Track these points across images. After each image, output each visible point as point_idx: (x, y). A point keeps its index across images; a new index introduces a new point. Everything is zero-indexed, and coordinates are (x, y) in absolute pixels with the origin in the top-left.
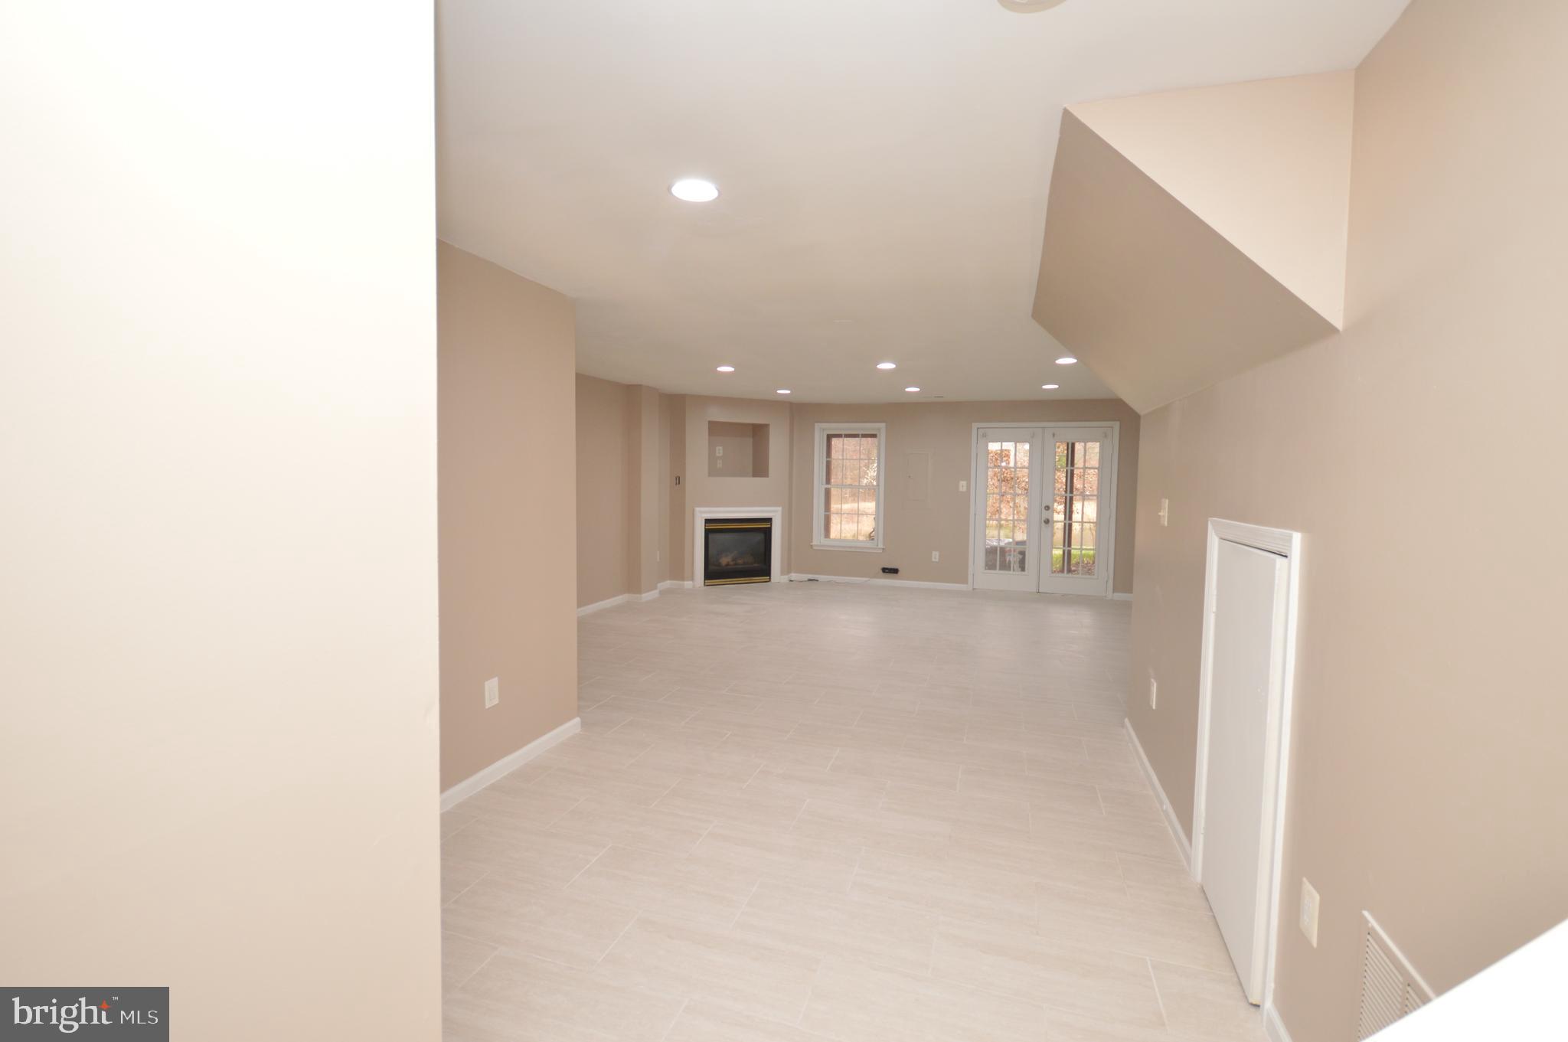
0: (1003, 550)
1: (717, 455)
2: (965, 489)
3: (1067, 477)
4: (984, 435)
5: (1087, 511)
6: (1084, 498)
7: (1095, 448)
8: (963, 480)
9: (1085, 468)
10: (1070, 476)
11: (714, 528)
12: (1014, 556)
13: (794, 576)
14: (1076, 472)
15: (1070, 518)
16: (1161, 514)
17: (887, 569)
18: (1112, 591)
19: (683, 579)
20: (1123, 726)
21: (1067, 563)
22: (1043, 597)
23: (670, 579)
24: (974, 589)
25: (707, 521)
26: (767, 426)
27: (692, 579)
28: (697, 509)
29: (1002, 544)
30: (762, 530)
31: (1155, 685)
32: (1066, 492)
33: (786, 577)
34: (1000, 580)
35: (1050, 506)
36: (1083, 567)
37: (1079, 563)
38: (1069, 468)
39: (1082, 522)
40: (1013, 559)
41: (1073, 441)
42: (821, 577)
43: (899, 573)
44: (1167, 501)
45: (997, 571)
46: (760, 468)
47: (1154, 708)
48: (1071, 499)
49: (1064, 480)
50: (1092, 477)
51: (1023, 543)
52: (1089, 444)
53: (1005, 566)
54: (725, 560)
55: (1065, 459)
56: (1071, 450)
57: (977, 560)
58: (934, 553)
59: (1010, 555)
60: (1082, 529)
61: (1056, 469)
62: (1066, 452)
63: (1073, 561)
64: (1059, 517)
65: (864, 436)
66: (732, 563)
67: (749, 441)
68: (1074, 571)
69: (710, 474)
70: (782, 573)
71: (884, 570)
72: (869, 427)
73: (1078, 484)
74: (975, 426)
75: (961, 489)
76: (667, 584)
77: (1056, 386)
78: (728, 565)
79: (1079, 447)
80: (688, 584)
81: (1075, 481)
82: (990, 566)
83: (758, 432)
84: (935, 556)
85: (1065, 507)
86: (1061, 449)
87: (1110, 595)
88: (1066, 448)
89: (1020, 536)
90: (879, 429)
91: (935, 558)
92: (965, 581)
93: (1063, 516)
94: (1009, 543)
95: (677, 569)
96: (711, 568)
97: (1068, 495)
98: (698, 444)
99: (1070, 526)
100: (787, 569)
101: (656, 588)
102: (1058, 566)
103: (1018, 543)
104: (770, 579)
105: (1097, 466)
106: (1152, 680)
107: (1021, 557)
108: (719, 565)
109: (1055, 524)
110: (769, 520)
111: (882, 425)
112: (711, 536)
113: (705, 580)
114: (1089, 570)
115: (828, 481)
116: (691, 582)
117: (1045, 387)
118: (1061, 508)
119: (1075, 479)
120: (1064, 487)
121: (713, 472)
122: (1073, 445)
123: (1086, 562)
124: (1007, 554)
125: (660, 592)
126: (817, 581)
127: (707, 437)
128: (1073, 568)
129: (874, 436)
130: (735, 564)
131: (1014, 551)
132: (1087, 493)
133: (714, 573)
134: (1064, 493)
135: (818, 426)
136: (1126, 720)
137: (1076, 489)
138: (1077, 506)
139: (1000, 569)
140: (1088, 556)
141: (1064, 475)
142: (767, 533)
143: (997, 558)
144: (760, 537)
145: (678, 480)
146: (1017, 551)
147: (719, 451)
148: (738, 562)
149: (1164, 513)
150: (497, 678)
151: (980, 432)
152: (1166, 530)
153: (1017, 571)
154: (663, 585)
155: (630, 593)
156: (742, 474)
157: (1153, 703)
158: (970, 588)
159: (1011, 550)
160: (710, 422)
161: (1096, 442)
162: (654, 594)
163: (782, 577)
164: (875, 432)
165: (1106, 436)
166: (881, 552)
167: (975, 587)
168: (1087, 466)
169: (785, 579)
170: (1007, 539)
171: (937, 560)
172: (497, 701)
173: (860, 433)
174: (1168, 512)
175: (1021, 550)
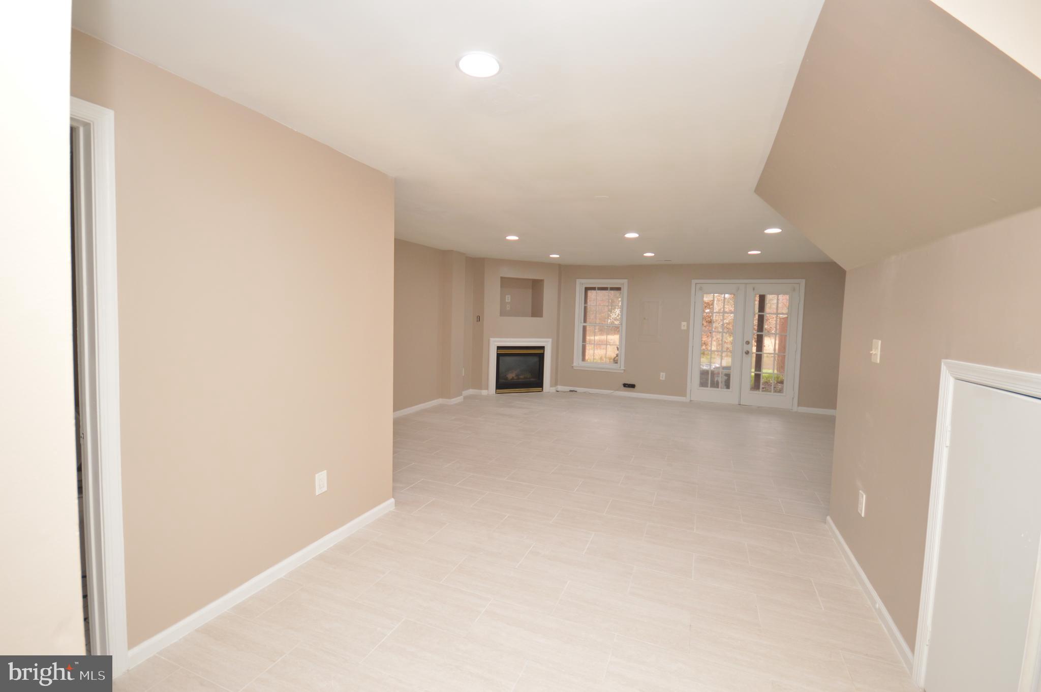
0: (713, 373)
1: (507, 301)
2: (685, 328)
3: (759, 320)
4: (701, 289)
6: (771, 335)
7: (784, 299)
8: (684, 322)
11: (503, 353)
12: (721, 378)
13: (560, 388)
14: (766, 316)
16: (873, 352)
17: (627, 384)
18: (797, 405)
19: (481, 388)
20: (825, 522)
22: (744, 409)
23: (472, 389)
24: (691, 401)
25: (499, 348)
26: (542, 281)
27: (487, 389)
28: (492, 339)
29: (713, 368)
30: (537, 354)
31: (864, 496)
33: (554, 388)
34: (711, 395)
35: (750, 341)
37: (768, 383)
41: (765, 294)
42: (579, 389)
43: (636, 388)
44: (880, 342)
45: (709, 388)
46: (537, 311)
47: (863, 515)
48: (762, 336)
51: (728, 368)
52: (781, 297)
53: (715, 385)
54: (511, 376)
55: (758, 307)
57: (694, 379)
58: (662, 374)
59: (718, 377)
61: (754, 314)
63: (762, 381)
65: (612, 289)
66: (515, 378)
67: (530, 292)
68: (763, 388)
69: (501, 315)
70: (551, 386)
71: (625, 385)
72: (615, 283)
73: (766, 325)
74: (694, 282)
75: (683, 328)
76: (471, 392)
77: (759, 252)
78: (513, 378)
80: (484, 392)
81: (764, 323)
82: (703, 384)
83: (536, 286)
84: (663, 376)
85: (758, 341)
87: (795, 408)
89: (726, 363)
90: (623, 284)
91: (662, 378)
92: (684, 394)
93: (756, 348)
94: (717, 367)
95: (478, 383)
96: (501, 381)
97: (760, 333)
98: (493, 292)
99: (761, 356)
100: (555, 383)
101: (461, 395)
103: (724, 368)
104: (542, 389)
105: (786, 312)
106: (860, 491)
107: (726, 378)
108: (506, 379)
109: (750, 354)
110: (543, 348)
111: (625, 281)
112: (501, 358)
113: (496, 389)
114: (778, 387)
115: (585, 321)
116: (486, 391)
117: (750, 253)
119: (764, 321)
120: (757, 327)
121: (503, 313)
122: (765, 296)
123: (773, 383)
124: (716, 376)
125: (463, 397)
126: (576, 391)
127: (499, 288)
128: (762, 386)
129: (619, 289)
130: (518, 379)
131: (722, 373)
132: (772, 332)
133: (503, 384)
134: (757, 332)
135: (578, 281)
136: (828, 518)
137: (765, 329)
139: (711, 387)
142: (541, 357)
143: (708, 379)
144: (536, 359)
145: (478, 319)
146: (724, 373)
147: (508, 299)
148: (520, 377)
149: (877, 352)
150: (326, 471)
151: (698, 286)
152: (877, 364)
153: (723, 388)
154: (467, 393)
155: (442, 398)
156: (524, 315)
157: (861, 511)
158: (688, 400)
159: (720, 374)
160: (502, 278)
161: (786, 294)
162: (459, 399)
163: (552, 388)
164: (620, 286)
165: (794, 290)
166: (623, 372)
167: (692, 399)
168: (779, 312)
169: (553, 390)
170: (716, 364)
171: (664, 379)
172: (325, 489)
173: (609, 286)
174: (881, 351)
175: (727, 373)
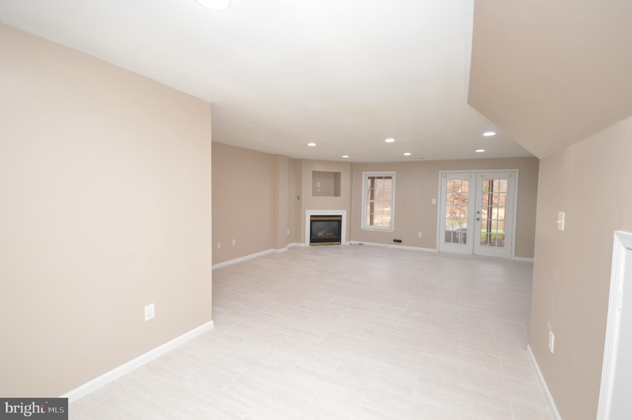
0: (455, 233)
1: (318, 186)
2: (435, 203)
3: (489, 197)
4: (445, 177)
5: (499, 213)
6: (498, 207)
7: (504, 183)
8: (434, 199)
9: (499, 193)
10: (491, 197)
11: (314, 220)
12: (460, 236)
13: (353, 242)
14: (494, 195)
15: (491, 218)
16: (559, 222)
17: (396, 240)
18: (514, 255)
19: (300, 242)
20: (526, 349)
21: (489, 240)
22: (476, 258)
23: (295, 242)
24: (439, 251)
25: (312, 216)
26: (339, 173)
27: (304, 242)
28: (307, 211)
29: (454, 229)
30: (338, 220)
31: (553, 336)
32: (489, 204)
33: (348, 242)
34: (452, 248)
35: (480, 211)
36: (498, 241)
37: (495, 239)
38: (490, 193)
39: (497, 220)
40: (460, 237)
41: (492, 179)
42: (365, 243)
43: (402, 242)
44: (564, 214)
45: (452, 243)
46: (337, 193)
47: (552, 352)
48: (491, 208)
49: (487, 199)
50: (503, 198)
51: (465, 230)
52: (501, 181)
53: (456, 241)
54: (320, 234)
55: (488, 189)
56: (491, 183)
57: (441, 237)
58: (419, 233)
59: (458, 235)
60: (497, 224)
61: (483, 194)
62: (488, 186)
63: (492, 238)
64: (485, 217)
65: (386, 178)
66: (323, 235)
67: (332, 180)
68: (493, 243)
69: (313, 195)
70: (346, 241)
71: (395, 241)
72: (388, 174)
73: (495, 200)
74: (440, 172)
75: (433, 203)
76: (294, 244)
77: (484, 151)
78: (321, 236)
79: (496, 183)
80: (302, 245)
81: (493, 199)
82: (448, 240)
83: (337, 176)
84: (420, 235)
85: (488, 211)
86: (486, 184)
87: (513, 258)
88: (488, 183)
89: (465, 226)
90: (393, 174)
91: (420, 236)
92: (434, 247)
93: (487, 216)
94: (458, 229)
95: (298, 238)
96: (314, 237)
97: (490, 206)
98: (307, 181)
99: (491, 222)
100: (349, 238)
101: (286, 246)
102: (484, 240)
103: (463, 230)
104: (341, 243)
105: (506, 191)
106: (550, 332)
107: (464, 236)
108: (317, 236)
109: (483, 221)
110: (341, 216)
111: (394, 172)
112: (313, 223)
113: (310, 243)
114: (500, 242)
115: (372, 197)
116: (304, 244)
117: (477, 151)
118: (486, 212)
119: (493, 198)
120: (488, 202)
121: (315, 194)
122: (492, 181)
123: (499, 238)
124: (457, 235)
125: (288, 248)
126: (363, 244)
127: (312, 179)
128: (492, 241)
129: (390, 178)
130: (324, 236)
131: (461, 233)
132: (499, 205)
133: (314, 240)
134: (487, 205)
135: (364, 173)
136: (528, 346)
137: (494, 203)
138: (495, 211)
139: (453, 242)
140: (500, 234)
141: (488, 196)
142: (340, 222)
143: (452, 237)
144: (337, 223)
145: (299, 198)
146: (462, 233)
147: (319, 185)
148: (326, 235)
149: (562, 222)
150: (154, 304)
151: (443, 175)
152: (562, 231)
153: (462, 243)
154: (290, 245)
155: (273, 248)
156: (328, 194)
157: (551, 348)
158: (437, 251)
159: (459, 233)
160: (313, 172)
161: (505, 179)
162: (285, 249)
163: (346, 242)
164: (391, 176)
165: (511, 176)
166: (393, 232)
167: (440, 251)
168: (500, 192)
169: (348, 243)
170: (457, 227)
171: (421, 237)
172: (153, 316)
173: (384, 176)
174: (565, 221)
175: (464, 233)
